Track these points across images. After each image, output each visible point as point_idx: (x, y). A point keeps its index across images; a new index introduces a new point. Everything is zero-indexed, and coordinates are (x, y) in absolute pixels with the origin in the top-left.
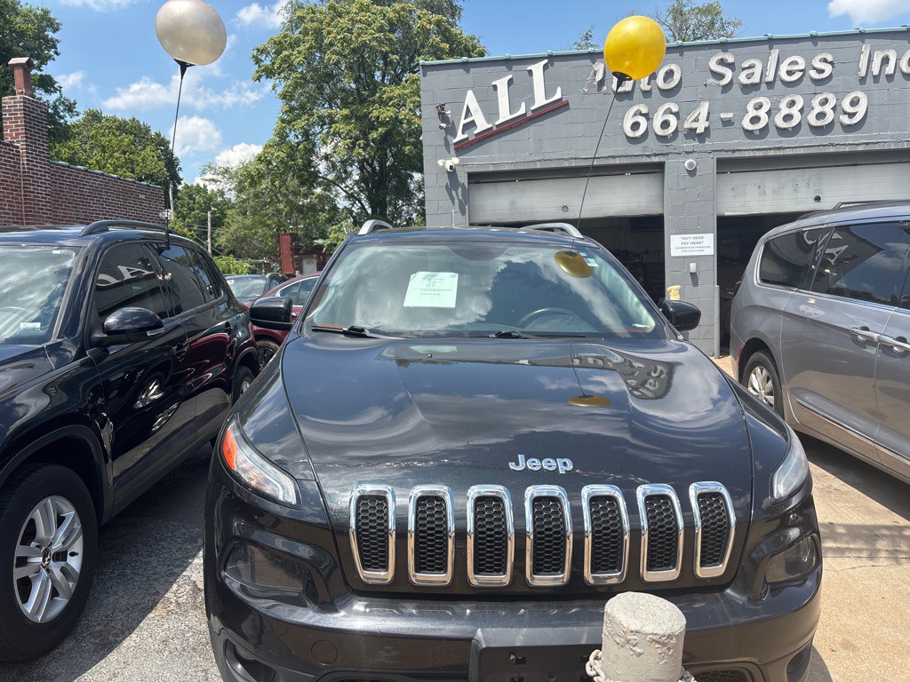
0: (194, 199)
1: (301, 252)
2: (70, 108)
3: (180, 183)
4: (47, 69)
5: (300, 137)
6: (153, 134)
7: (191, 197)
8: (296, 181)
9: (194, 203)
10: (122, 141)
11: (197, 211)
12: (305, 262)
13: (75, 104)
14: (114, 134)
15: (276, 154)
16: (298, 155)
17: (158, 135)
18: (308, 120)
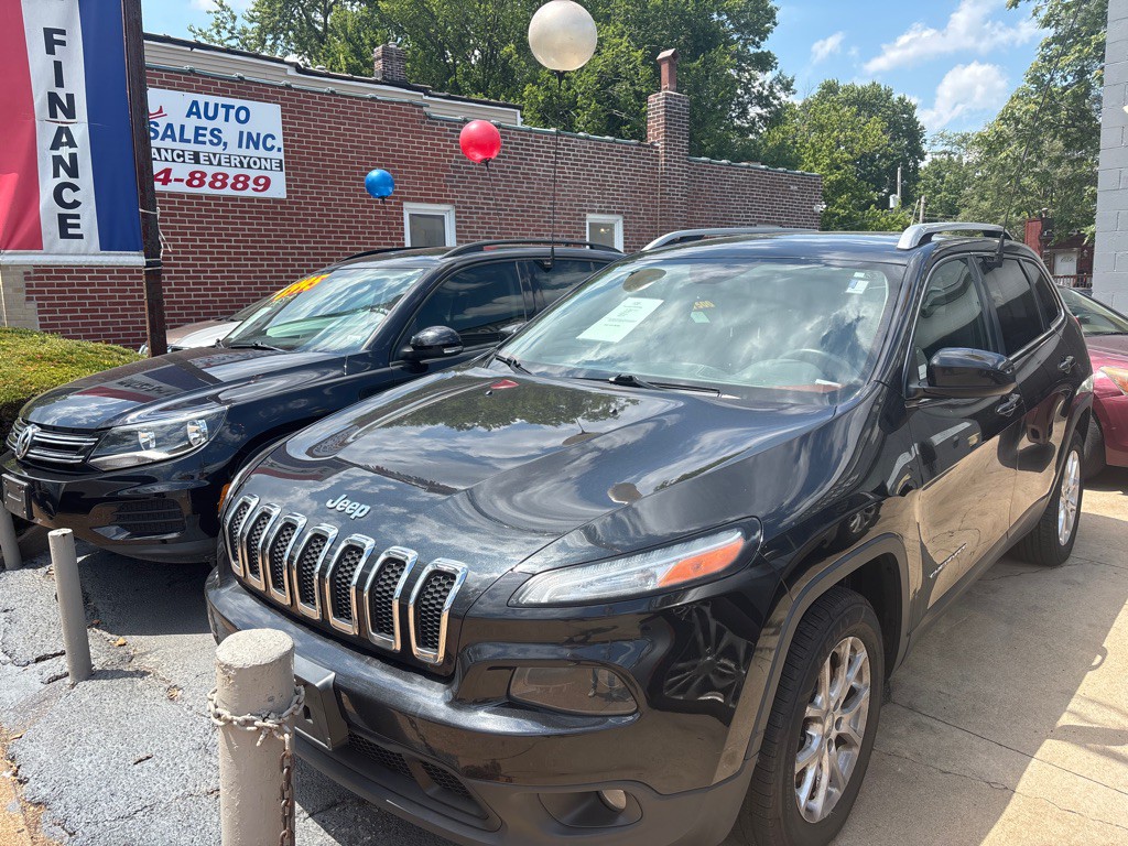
0: (943, 177)
1: (1052, 244)
2: (787, 87)
3: (923, 159)
4: (765, 46)
5: (1070, 78)
6: (896, 99)
7: (938, 175)
8: (1059, 144)
9: (942, 183)
10: (844, 115)
11: (945, 193)
12: (1059, 259)
13: (793, 81)
14: (835, 109)
15: (1023, 109)
16: (1064, 105)
17: (901, 100)
18: (1081, 51)
